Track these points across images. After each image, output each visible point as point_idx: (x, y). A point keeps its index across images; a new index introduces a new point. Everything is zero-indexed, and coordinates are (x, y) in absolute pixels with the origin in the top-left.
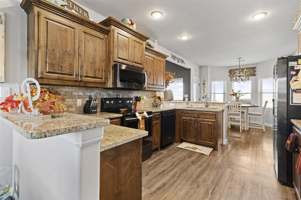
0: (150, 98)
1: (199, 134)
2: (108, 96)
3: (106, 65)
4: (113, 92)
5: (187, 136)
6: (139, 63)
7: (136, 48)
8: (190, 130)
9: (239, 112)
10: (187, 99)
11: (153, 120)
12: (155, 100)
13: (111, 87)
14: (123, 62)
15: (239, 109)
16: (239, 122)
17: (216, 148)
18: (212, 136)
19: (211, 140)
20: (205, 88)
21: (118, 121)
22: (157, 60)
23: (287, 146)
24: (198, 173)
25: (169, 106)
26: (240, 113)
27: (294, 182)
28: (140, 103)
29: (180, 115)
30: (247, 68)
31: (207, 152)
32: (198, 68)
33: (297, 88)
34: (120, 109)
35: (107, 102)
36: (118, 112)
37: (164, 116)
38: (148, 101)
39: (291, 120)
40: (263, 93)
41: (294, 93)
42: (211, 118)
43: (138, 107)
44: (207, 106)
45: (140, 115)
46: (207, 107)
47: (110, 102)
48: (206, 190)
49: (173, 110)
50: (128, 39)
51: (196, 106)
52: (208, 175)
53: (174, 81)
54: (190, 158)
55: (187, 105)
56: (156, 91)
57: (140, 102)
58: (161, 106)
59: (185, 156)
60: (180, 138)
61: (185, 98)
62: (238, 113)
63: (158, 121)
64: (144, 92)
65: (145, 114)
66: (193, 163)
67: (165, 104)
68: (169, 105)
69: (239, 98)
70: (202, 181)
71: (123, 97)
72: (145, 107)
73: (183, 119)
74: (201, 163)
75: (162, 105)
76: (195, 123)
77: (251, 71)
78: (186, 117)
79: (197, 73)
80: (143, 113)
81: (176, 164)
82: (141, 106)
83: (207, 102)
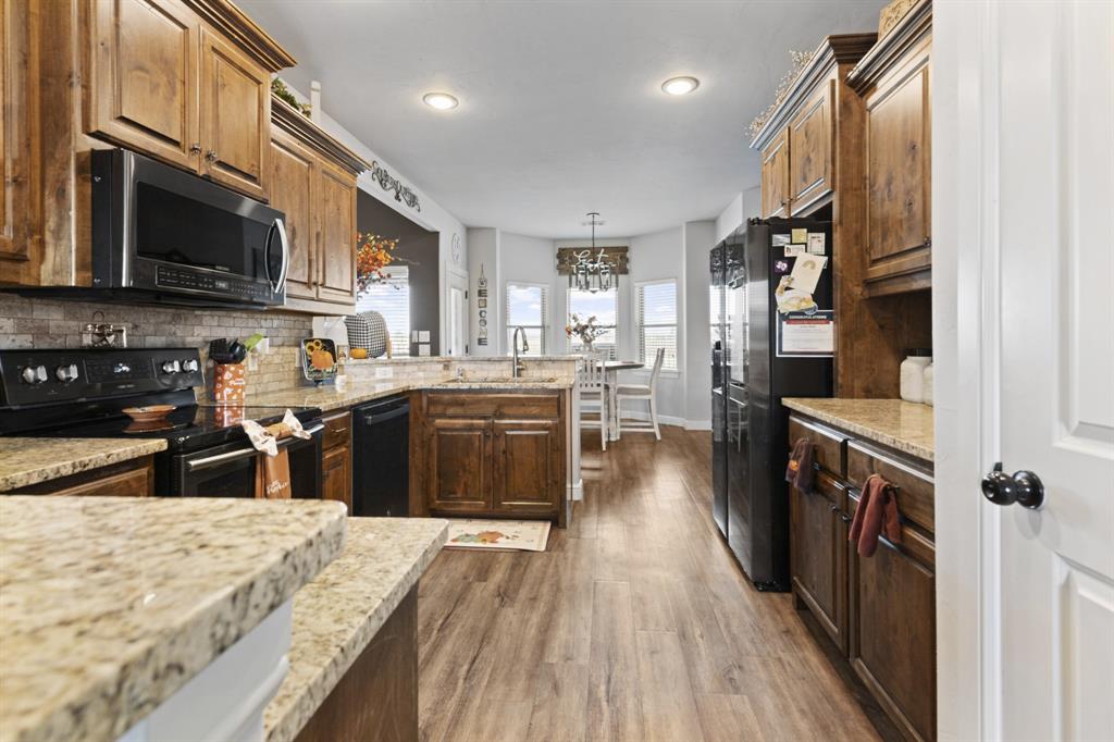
0: (283, 345)
1: (504, 478)
2: (30, 338)
3: (28, 146)
4: (71, 315)
5: (455, 493)
6: (245, 171)
7: (226, 88)
8: (468, 468)
9: (599, 385)
10: (425, 350)
11: (324, 447)
12: (310, 353)
13: (73, 284)
14: (152, 150)
15: (598, 378)
16: (599, 419)
17: (561, 520)
18: (546, 479)
19: (544, 493)
20: (485, 306)
21: (139, 479)
22: (324, 172)
23: (792, 477)
24: (533, 631)
25: (372, 379)
26: (601, 389)
27: (797, 575)
28: (241, 371)
29: (425, 411)
30: (607, 250)
31: (537, 541)
32: (460, 233)
33: (791, 310)
34: (126, 411)
35: (30, 373)
36: (116, 426)
37: (369, 423)
38: (277, 360)
39: (783, 399)
40: (648, 326)
41: (784, 323)
42: (545, 413)
43: (228, 391)
44: (519, 373)
45: (264, 430)
46: (519, 375)
47: (52, 373)
48: (586, 692)
49: (397, 395)
50: (180, 30)
51: (481, 375)
52: (571, 631)
53: (389, 276)
54: (485, 580)
55: (445, 373)
56: (312, 314)
57: (242, 368)
58: (339, 380)
59: (465, 578)
60: (428, 503)
61: (418, 343)
62: (596, 389)
63: (344, 449)
64: (257, 316)
65: (291, 423)
66: (504, 595)
67: (356, 370)
68: (374, 374)
69: (593, 342)
70: (562, 662)
71: (137, 343)
72: (260, 390)
73: (439, 429)
74: (532, 588)
75: (345, 376)
76: (487, 437)
77: (617, 259)
78: (451, 417)
79: (460, 251)
80: (280, 419)
81: (440, 622)
82: (243, 388)
83: (518, 359)
